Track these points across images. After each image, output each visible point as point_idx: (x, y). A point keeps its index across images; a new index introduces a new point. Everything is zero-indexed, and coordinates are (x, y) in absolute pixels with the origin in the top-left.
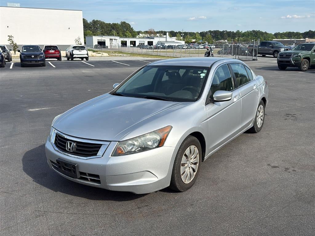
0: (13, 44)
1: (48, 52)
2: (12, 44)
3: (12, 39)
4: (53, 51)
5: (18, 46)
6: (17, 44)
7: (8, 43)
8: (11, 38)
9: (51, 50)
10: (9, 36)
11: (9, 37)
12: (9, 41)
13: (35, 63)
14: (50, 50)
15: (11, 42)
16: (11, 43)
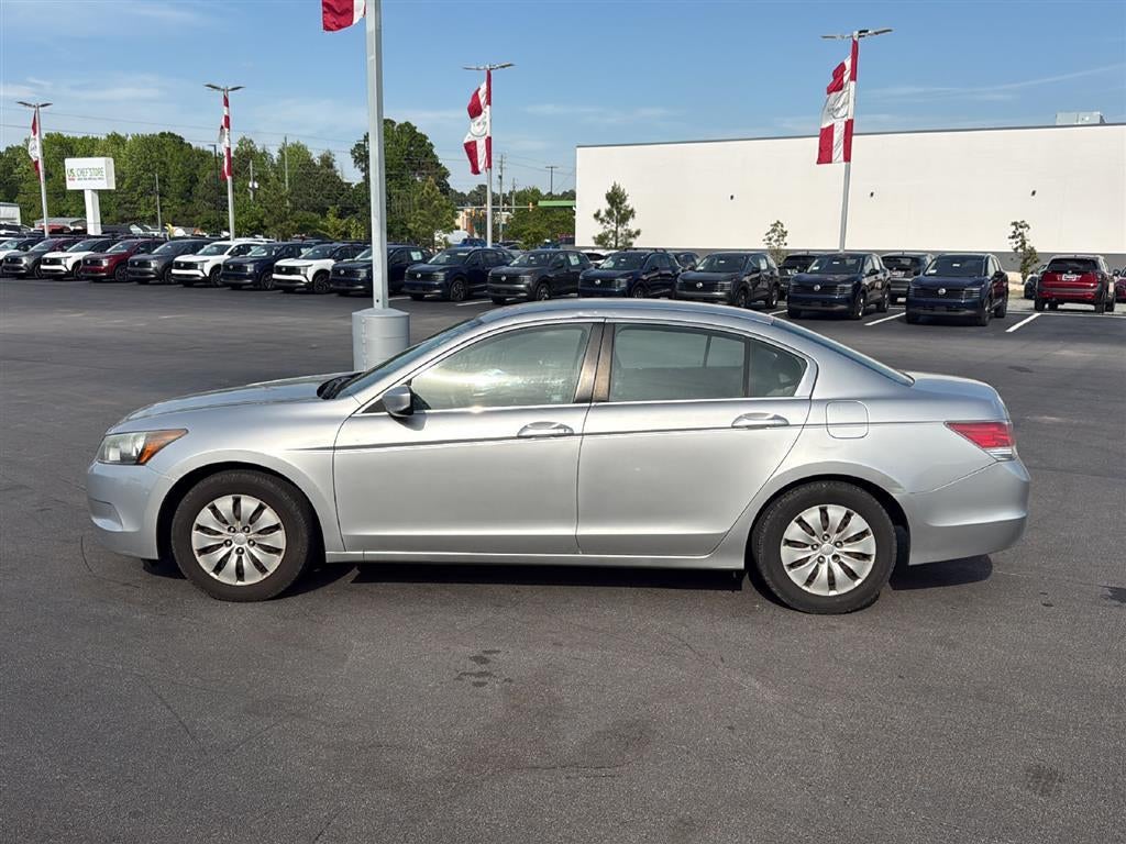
0: (1024, 249)
1: (1056, 280)
2: (1020, 250)
3: (1025, 234)
4: (1074, 278)
5: (1038, 257)
6: (1038, 250)
7: (1008, 246)
8: (1020, 230)
9: (1067, 273)
10: (1015, 224)
11: (1014, 228)
12: (1011, 240)
13: (946, 313)
14: (1062, 272)
15: (1017, 243)
16: (1015, 246)
